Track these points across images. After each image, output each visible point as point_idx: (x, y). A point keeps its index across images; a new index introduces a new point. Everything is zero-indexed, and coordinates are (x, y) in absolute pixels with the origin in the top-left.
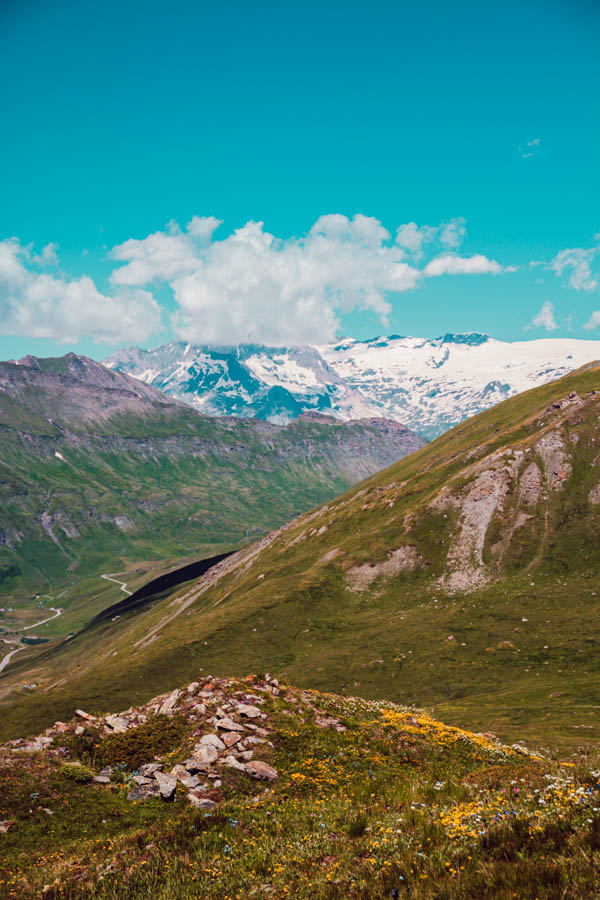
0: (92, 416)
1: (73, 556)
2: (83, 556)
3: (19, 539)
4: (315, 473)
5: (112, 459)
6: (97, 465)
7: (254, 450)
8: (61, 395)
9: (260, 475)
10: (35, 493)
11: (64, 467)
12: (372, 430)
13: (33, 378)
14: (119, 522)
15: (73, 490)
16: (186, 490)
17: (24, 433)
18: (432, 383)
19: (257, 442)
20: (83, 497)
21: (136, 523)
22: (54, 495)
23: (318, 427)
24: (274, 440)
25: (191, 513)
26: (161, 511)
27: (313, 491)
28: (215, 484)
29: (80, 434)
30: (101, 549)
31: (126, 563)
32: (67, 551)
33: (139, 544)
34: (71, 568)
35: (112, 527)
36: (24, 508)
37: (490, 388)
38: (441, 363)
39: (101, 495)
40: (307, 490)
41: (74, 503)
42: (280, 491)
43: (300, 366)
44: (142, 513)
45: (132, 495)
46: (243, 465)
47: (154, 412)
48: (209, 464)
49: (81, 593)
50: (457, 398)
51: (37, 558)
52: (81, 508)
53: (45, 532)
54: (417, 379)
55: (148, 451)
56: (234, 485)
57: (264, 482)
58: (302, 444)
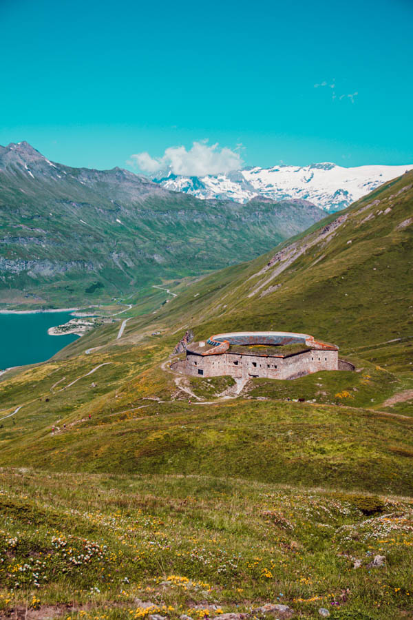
0: (136, 199)
1: (132, 277)
2: (138, 277)
3: (100, 267)
4: (264, 230)
5: (149, 223)
6: (140, 226)
7: (228, 218)
8: (117, 187)
9: (233, 232)
10: (108, 242)
11: (122, 227)
12: (294, 206)
13: (101, 177)
14: (156, 258)
15: (129, 240)
16: (192, 240)
17: (98, 208)
18: (305, 191)
19: (230, 213)
20: (135, 244)
21: (166, 258)
22: (119, 243)
23: (263, 204)
24: (239, 212)
25: (196, 253)
26: (179, 252)
27: (263, 241)
28: (208, 237)
29: (129, 209)
30: (147, 273)
31: (163, 280)
32: (128, 274)
33: (169, 270)
34: (132, 283)
35: (152, 260)
36: (102, 250)
37: (337, 193)
38: (309, 180)
39: (145, 242)
40: (260, 240)
41: (130, 247)
42: (244, 241)
43: (233, 182)
44: (169, 253)
45: (162, 243)
46: (223, 227)
47: (171, 196)
48: (203, 226)
49: (142, 295)
50: (319, 199)
51: (112, 278)
52: (134, 250)
53: (114, 263)
54: (297, 189)
55: (168, 217)
56: (219, 238)
57: (235, 236)
58: (255, 215)
